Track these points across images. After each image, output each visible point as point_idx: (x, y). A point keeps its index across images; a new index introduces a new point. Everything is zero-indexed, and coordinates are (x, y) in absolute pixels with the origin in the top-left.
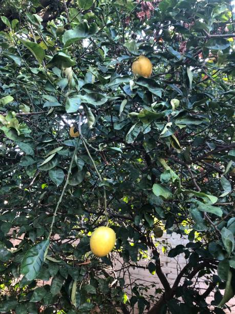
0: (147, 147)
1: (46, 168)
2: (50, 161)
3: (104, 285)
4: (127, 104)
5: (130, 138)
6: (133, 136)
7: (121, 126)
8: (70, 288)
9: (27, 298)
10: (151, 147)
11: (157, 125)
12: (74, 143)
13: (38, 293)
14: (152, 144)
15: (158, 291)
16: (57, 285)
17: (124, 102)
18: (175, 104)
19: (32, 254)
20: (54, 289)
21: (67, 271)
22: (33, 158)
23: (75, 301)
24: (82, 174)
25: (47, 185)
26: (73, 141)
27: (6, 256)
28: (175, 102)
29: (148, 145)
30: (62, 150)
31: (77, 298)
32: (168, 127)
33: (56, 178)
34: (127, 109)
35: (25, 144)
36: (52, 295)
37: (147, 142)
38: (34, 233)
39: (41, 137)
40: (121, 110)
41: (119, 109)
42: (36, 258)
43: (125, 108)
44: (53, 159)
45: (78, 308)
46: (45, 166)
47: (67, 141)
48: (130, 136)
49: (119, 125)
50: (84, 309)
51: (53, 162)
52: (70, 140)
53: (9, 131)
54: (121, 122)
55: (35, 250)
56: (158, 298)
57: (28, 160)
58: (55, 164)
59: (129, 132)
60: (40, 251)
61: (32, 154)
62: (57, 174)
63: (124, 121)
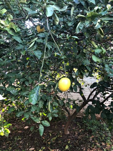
0: (86, 35)
1: (31, 50)
2: (33, 46)
3: (61, 102)
4: (74, 10)
5: (78, 30)
6: (79, 29)
7: (72, 24)
8: (47, 104)
9: (28, 110)
10: (89, 35)
11: (93, 22)
12: (44, 35)
13: (33, 108)
14: (89, 33)
15: (80, 101)
16: (41, 103)
17: (73, 9)
18: (109, 7)
19: (32, 93)
20: (40, 105)
21: (45, 98)
22: (22, 44)
23: (50, 109)
24: (50, 52)
25: (29, 58)
26: (43, 34)
27: (16, 93)
28: (109, 6)
29: (87, 34)
30: (38, 39)
31: (51, 108)
32: (98, 22)
33: (37, 55)
34: (74, 13)
35: (17, 37)
36: (39, 108)
37: (86, 32)
38: (27, 82)
39: (24, 33)
40: (72, 14)
41: (70, 13)
42: (35, 95)
43: (73, 12)
44: (34, 45)
45: (51, 112)
46: (30, 49)
47: (40, 34)
48: (78, 29)
49: (71, 23)
50: (54, 112)
51: (34, 47)
52: (41, 34)
53: (10, 30)
54: (72, 21)
55: (34, 91)
56: (80, 104)
57: (20, 46)
58: (35, 47)
59: (77, 27)
60: (36, 91)
61: (21, 43)
62: (37, 52)
63: (73, 20)
